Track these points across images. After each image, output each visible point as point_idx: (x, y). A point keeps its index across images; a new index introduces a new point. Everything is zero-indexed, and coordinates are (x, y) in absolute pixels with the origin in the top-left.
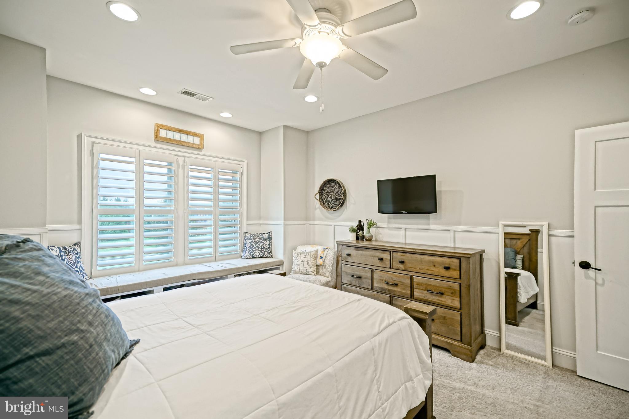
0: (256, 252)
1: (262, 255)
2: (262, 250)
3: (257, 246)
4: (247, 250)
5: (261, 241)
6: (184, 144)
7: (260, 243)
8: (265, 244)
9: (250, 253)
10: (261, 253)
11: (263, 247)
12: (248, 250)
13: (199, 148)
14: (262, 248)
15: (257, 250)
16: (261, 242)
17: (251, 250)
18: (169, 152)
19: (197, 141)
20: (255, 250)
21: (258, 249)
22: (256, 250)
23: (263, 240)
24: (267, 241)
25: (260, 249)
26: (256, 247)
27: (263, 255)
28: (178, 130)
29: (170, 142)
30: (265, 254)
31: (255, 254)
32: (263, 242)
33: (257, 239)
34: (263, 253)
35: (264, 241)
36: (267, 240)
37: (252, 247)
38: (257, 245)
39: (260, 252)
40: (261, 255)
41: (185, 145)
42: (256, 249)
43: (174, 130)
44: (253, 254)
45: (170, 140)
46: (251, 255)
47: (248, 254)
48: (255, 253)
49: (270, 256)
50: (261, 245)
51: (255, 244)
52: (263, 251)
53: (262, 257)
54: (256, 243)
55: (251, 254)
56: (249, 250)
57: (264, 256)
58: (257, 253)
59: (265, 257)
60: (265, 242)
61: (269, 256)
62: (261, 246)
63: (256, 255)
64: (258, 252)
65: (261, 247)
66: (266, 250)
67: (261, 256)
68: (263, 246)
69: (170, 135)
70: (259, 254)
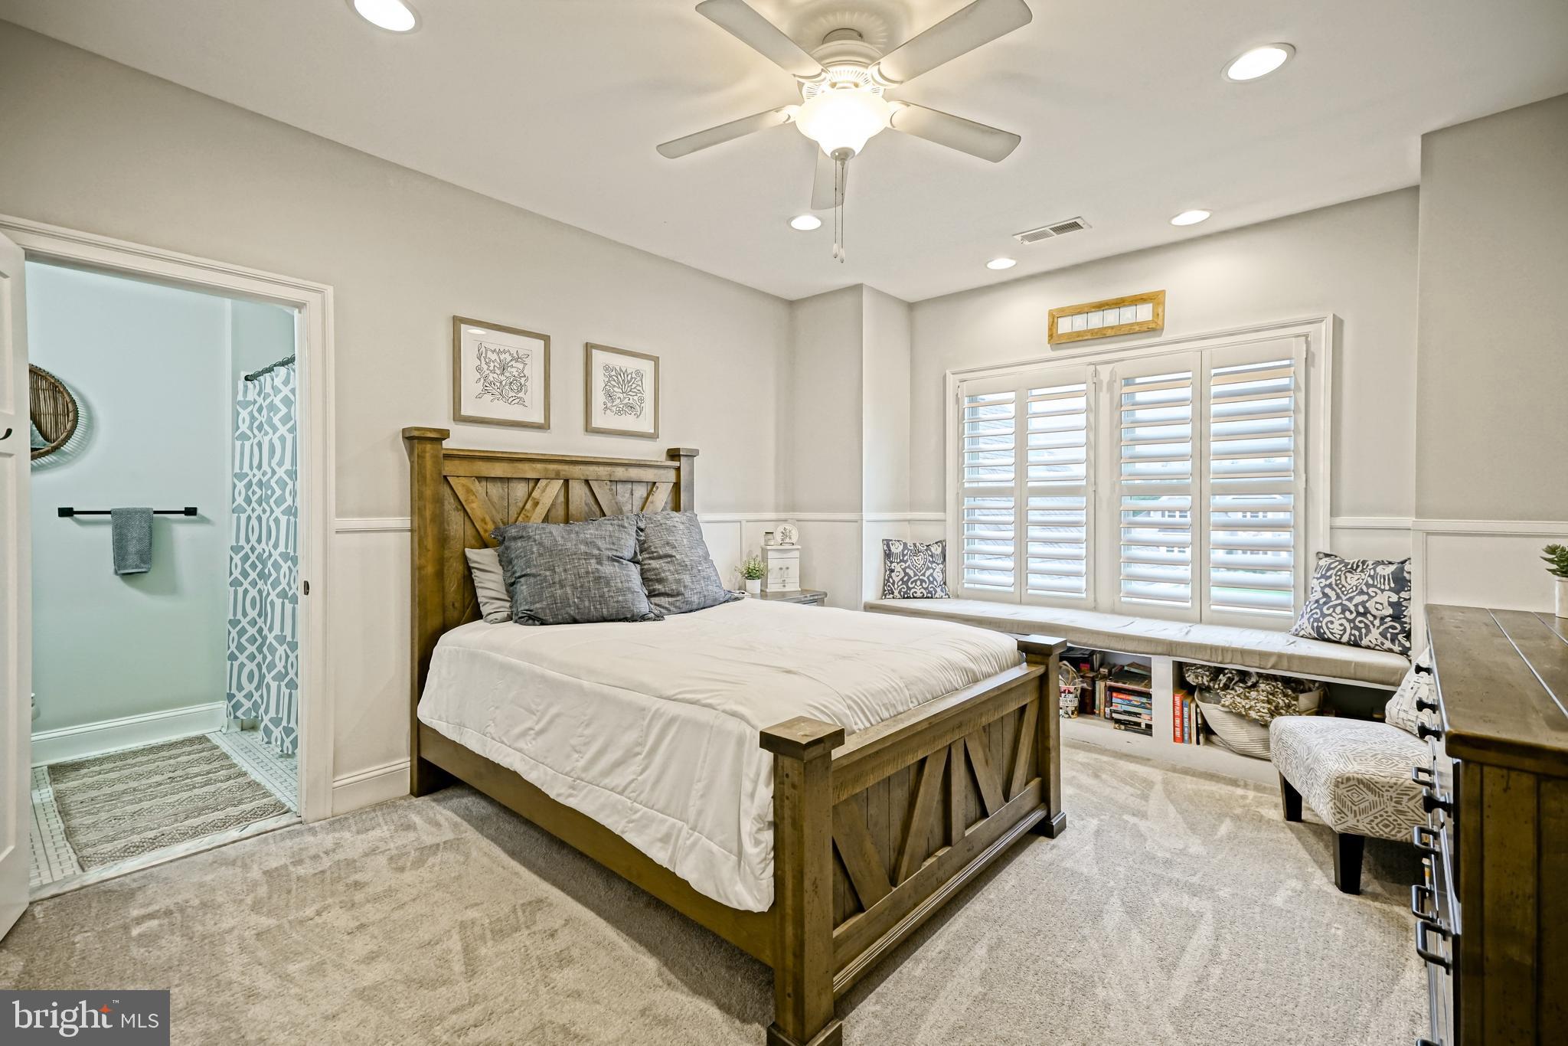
0: (1332, 622)
1: (1354, 635)
2: (1360, 619)
3: (1341, 604)
4: (1309, 610)
5: (1361, 589)
6: (1109, 332)
7: (1357, 594)
8: (1375, 599)
9: (1312, 620)
10: (1351, 629)
11: (1361, 610)
12: (1311, 610)
13: (1152, 329)
14: (1359, 614)
15: (1337, 617)
16: (1362, 592)
17: (1318, 611)
18: (1079, 359)
19: (1144, 312)
20: (1330, 615)
21: (1343, 612)
22: (1334, 614)
23: (1368, 585)
24: (1383, 591)
25: (1351, 612)
26: (1337, 605)
27: (1361, 639)
28: (1094, 307)
29: (1081, 338)
30: (1366, 636)
31: (1328, 628)
32: (1368, 594)
33: (1353, 580)
34: (1359, 629)
35: (1371, 590)
36: (1387, 588)
37: (1325, 603)
38: (1344, 598)
39: (1347, 625)
40: (1351, 634)
41: (1113, 334)
42: (1334, 611)
43: (1086, 310)
44: (1321, 627)
45: (1079, 334)
46: (1313, 628)
47: (1306, 624)
48: (1326, 624)
49: (1397, 648)
50: (1355, 601)
51: (1337, 594)
52: (1362, 625)
53: (1355, 644)
54: (1343, 592)
55: (1315, 624)
56: (1313, 612)
57: (1364, 642)
58: (1336, 625)
59: (1368, 647)
60: (1373, 594)
61: (1388, 644)
62: (1356, 606)
63: (1332, 633)
64: (1341, 625)
65: (1353, 608)
66: (1377, 622)
67: (1350, 639)
68: (1365, 607)
69: (1079, 323)
70: (1345, 630)
